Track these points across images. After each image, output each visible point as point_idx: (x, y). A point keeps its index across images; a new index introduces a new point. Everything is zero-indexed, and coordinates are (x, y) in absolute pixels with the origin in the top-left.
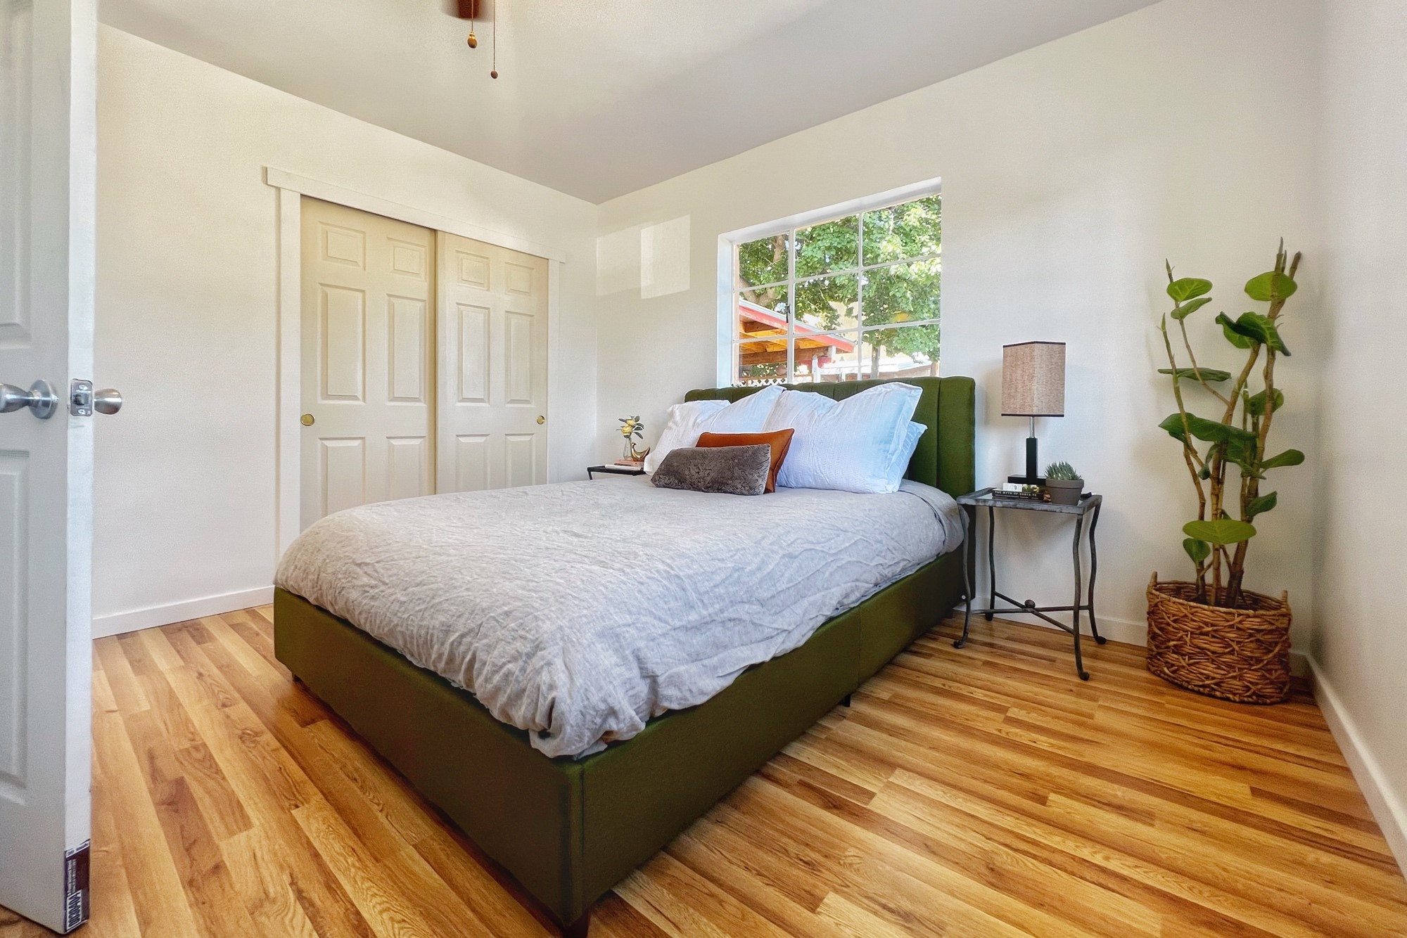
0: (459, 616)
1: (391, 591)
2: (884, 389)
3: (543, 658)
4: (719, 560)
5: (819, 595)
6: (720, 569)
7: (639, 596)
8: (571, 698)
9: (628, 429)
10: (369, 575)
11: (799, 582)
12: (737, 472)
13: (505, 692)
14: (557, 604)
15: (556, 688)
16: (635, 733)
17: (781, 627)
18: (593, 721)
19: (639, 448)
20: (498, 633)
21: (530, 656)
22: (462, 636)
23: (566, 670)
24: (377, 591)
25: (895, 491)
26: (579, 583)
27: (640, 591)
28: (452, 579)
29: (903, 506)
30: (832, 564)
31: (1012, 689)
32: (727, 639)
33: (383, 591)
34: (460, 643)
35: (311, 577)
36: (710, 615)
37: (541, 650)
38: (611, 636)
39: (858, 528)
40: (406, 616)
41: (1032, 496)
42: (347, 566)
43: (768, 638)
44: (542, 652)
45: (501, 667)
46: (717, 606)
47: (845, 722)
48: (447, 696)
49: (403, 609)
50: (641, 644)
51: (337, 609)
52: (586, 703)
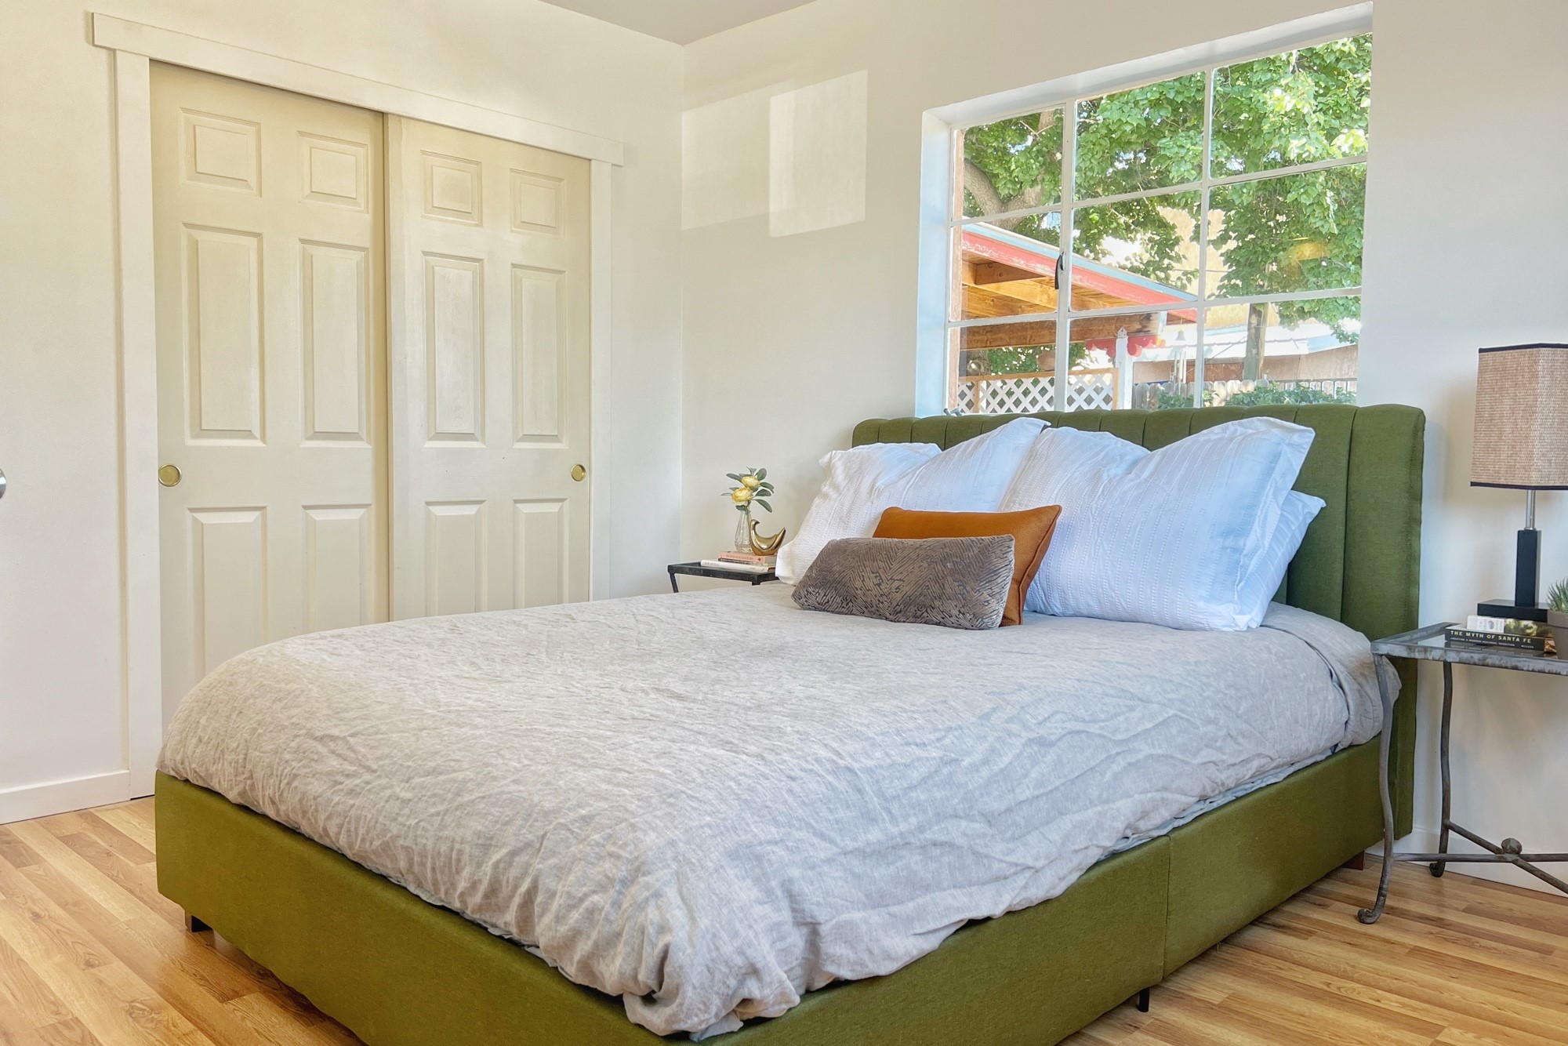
0: (506, 823)
1: (383, 781)
2: (1240, 430)
3: (647, 886)
4: (917, 745)
5: (1091, 813)
6: (919, 759)
7: (790, 799)
8: (693, 946)
9: (743, 494)
10: (339, 755)
11: (1057, 788)
12: (952, 585)
13: (589, 937)
14: (664, 806)
15: (670, 930)
16: (786, 1007)
17: (1021, 861)
18: (724, 983)
19: (766, 530)
20: (572, 849)
21: (626, 883)
22: (514, 853)
23: (682, 906)
24: (358, 781)
25: (1254, 625)
26: (696, 775)
27: (790, 791)
28: (486, 765)
29: (1265, 656)
30: (1119, 758)
31: (1456, 997)
32: (929, 876)
33: (368, 783)
34: (510, 864)
35: (229, 757)
36: (901, 834)
37: (644, 875)
38: (748, 856)
39: (1172, 696)
40: (413, 822)
41: (1521, 642)
42: (297, 740)
43: (998, 879)
44: (646, 879)
45: (582, 900)
46: (914, 821)
47: (1137, 1035)
48: (486, 949)
49: (407, 811)
50: (795, 872)
51: (285, 810)
52: (714, 954)
